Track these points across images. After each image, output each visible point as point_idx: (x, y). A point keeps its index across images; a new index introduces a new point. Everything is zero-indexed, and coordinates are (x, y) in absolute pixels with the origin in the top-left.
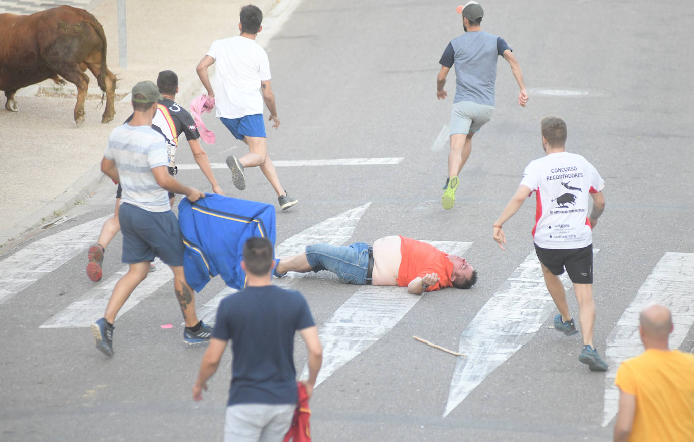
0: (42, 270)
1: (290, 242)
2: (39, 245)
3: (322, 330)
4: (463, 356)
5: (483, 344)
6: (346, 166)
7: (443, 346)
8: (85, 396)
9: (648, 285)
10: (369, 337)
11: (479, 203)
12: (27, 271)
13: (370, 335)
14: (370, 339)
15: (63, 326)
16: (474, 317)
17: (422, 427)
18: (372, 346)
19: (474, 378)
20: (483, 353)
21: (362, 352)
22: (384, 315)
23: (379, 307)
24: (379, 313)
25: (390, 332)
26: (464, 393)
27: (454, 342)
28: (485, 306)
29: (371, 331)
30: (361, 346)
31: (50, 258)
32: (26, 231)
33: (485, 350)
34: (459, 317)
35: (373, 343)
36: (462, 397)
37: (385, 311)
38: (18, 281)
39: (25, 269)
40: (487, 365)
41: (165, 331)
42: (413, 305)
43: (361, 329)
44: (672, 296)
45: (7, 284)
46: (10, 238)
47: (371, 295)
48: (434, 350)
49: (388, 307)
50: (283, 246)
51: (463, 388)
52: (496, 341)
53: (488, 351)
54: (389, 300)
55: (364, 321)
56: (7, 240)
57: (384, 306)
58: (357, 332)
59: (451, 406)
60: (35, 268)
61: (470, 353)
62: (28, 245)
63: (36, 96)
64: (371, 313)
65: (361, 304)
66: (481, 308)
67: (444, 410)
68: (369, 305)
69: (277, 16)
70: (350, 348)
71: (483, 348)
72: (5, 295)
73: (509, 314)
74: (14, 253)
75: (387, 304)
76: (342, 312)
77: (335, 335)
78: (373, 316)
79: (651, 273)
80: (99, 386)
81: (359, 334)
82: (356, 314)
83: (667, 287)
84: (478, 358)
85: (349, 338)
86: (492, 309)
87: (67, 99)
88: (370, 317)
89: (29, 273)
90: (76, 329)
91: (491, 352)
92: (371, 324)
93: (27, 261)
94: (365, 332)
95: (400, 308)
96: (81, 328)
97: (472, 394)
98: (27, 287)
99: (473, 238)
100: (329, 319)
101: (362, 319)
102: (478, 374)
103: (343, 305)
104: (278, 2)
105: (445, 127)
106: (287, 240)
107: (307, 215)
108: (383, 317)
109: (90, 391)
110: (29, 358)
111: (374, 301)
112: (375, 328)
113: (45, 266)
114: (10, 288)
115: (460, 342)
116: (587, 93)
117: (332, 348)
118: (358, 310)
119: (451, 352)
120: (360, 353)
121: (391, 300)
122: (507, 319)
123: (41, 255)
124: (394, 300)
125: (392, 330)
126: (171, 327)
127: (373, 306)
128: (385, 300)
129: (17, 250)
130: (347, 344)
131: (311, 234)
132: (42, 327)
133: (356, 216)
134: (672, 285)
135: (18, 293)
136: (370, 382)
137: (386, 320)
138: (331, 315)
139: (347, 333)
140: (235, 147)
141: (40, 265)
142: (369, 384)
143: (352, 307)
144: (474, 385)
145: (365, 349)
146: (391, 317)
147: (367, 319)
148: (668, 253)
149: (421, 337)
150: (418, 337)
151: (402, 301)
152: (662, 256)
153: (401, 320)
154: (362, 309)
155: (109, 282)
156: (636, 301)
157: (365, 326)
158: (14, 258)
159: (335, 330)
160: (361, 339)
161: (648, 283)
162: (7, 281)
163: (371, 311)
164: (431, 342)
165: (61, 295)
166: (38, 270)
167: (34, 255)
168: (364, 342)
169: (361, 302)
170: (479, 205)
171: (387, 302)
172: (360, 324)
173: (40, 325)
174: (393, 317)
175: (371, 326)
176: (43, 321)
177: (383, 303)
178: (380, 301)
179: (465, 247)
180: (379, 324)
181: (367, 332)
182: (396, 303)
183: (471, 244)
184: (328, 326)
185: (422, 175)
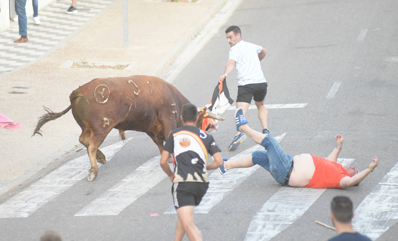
0: (75, 179)
2: (74, 163)
3: (255, 217)
5: (363, 226)
10: (286, 221)
11: (358, 133)
12: (66, 180)
13: (286, 220)
14: (287, 223)
15: (89, 215)
18: (288, 227)
20: (363, 232)
21: (281, 232)
22: (295, 207)
23: (292, 202)
24: (292, 206)
25: (300, 218)
28: (364, 201)
29: (287, 218)
30: (281, 228)
31: (80, 171)
32: (65, 154)
35: (289, 226)
37: (297, 204)
38: (61, 186)
39: (65, 178)
41: (153, 217)
42: (315, 201)
43: (281, 216)
45: (54, 188)
46: (56, 158)
47: (287, 194)
48: (329, 230)
49: (298, 202)
52: (371, 225)
53: (366, 231)
54: (298, 197)
55: (283, 211)
56: (54, 160)
57: (296, 201)
58: (278, 218)
60: (71, 177)
62: (67, 162)
63: (72, 67)
64: (287, 206)
65: (281, 200)
66: (361, 202)
68: (286, 200)
69: (225, 13)
70: (274, 229)
71: (363, 229)
72: (53, 195)
73: (380, 207)
74: (58, 168)
75: (297, 200)
76: (268, 205)
77: (263, 220)
78: (288, 208)
81: (280, 219)
82: (277, 206)
85: (273, 222)
86: (369, 203)
87: (91, 69)
88: (286, 208)
90: (97, 216)
91: (368, 231)
92: (288, 213)
93: (66, 173)
94: (284, 219)
95: (306, 202)
96: (100, 216)
98: (66, 190)
100: (259, 209)
101: (281, 210)
103: (269, 200)
104: (225, 4)
105: (335, 83)
106: (232, 158)
108: (295, 208)
110: (68, 236)
111: (289, 198)
112: (290, 215)
113: (77, 176)
114: (56, 191)
117: (262, 229)
118: (279, 204)
120: (280, 232)
121: (300, 197)
122: (379, 210)
123: (75, 169)
124: (302, 197)
125: (301, 217)
126: (157, 215)
127: (289, 201)
128: (297, 197)
129: (60, 166)
130: (272, 226)
132: (76, 215)
135: (61, 194)
137: (297, 211)
138: (261, 207)
139: (271, 219)
141: (74, 175)
143: (275, 201)
145: (284, 230)
146: (300, 208)
147: (285, 210)
149: (321, 222)
150: (319, 221)
151: (308, 197)
153: (307, 210)
154: (282, 203)
155: (118, 186)
157: (283, 214)
158: (58, 171)
159: (264, 217)
160: (281, 223)
162: (54, 186)
163: (288, 204)
164: (327, 224)
165: (87, 194)
166: (73, 179)
167: (70, 169)
168: (283, 225)
170: (358, 134)
171: (297, 198)
172: (280, 213)
173: (74, 214)
174: (302, 208)
175: (287, 214)
176: (76, 211)
177: (295, 199)
178: (293, 198)
179: (349, 162)
180: (293, 213)
181: (285, 218)
182: (304, 199)
183: (353, 160)
184: (259, 214)
185: (320, 115)
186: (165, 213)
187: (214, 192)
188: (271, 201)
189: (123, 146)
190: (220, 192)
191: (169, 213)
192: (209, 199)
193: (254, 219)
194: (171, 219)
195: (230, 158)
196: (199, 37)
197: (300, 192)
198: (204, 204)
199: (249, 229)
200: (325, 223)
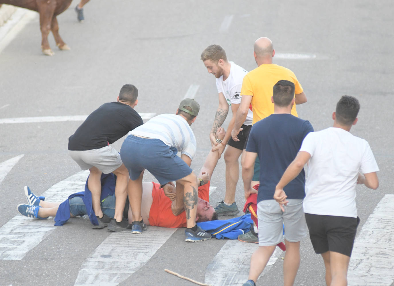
1: (56, 188)
3: (85, 265)
5: (226, 276)
7: (192, 278)
9: (370, 223)
10: (126, 270)
13: (126, 268)
14: (127, 272)
16: (218, 252)
18: (129, 278)
21: (120, 284)
22: (139, 251)
23: (134, 244)
24: (134, 249)
25: (144, 266)
27: (201, 274)
29: (128, 265)
30: (119, 279)
33: (228, 281)
34: (205, 253)
35: (129, 276)
37: (140, 247)
42: (164, 242)
43: (119, 263)
44: (391, 233)
48: (183, 281)
49: (143, 244)
50: (51, 191)
52: (237, 273)
53: (230, 282)
55: (122, 256)
57: (140, 243)
58: (115, 266)
61: (214, 283)
64: (127, 249)
65: (119, 241)
68: (126, 242)
70: (110, 280)
71: (226, 279)
73: (248, 249)
75: (141, 241)
76: (102, 249)
77: (96, 269)
78: (129, 252)
79: (372, 213)
82: (115, 250)
83: (387, 225)
85: (109, 272)
86: (234, 245)
88: (126, 253)
91: (233, 282)
92: (128, 259)
94: (123, 266)
95: (153, 245)
100: (91, 254)
101: (120, 255)
103: (104, 242)
105: (191, 87)
106: (54, 186)
107: (71, 164)
108: (139, 252)
111: (130, 238)
112: (131, 262)
115: (206, 274)
116: (314, 56)
117: (93, 280)
118: (117, 246)
119: (198, 283)
120: (118, 284)
121: (145, 238)
122: (247, 254)
124: (148, 238)
125: (146, 265)
127: (130, 243)
130: (107, 277)
131: (74, 181)
134: (391, 223)
137: (141, 255)
138: (93, 251)
139: (107, 267)
140: (7, 105)
143: (111, 244)
145: (123, 281)
146: (145, 253)
147: (124, 255)
148: (387, 195)
149: (172, 270)
150: (169, 270)
151: (155, 238)
152: (382, 198)
154: (120, 246)
156: (359, 237)
157: (122, 261)
159: (97, 264)
160: (119, 272)
161: (370, 222)
163: (128, 247)
164: (180, 273)
168: (121, 275)
169: (119, 240)
171: (142, 239)
172: (118, 259)
174: (147, 253)
175: (128, 261)
178: (135, 239)
180: (135, 258)
181: (125, 266)
182: (150, 241)
184: (90, 261)
187: (30, 231)
188: (107, 244)
190: (37, 232)
192: (24, 241)
193: (84, 267)
195: (52, 185)
196: (9, 23)
198: (16, 248)
199: (77, 281)
200: (177, 272)
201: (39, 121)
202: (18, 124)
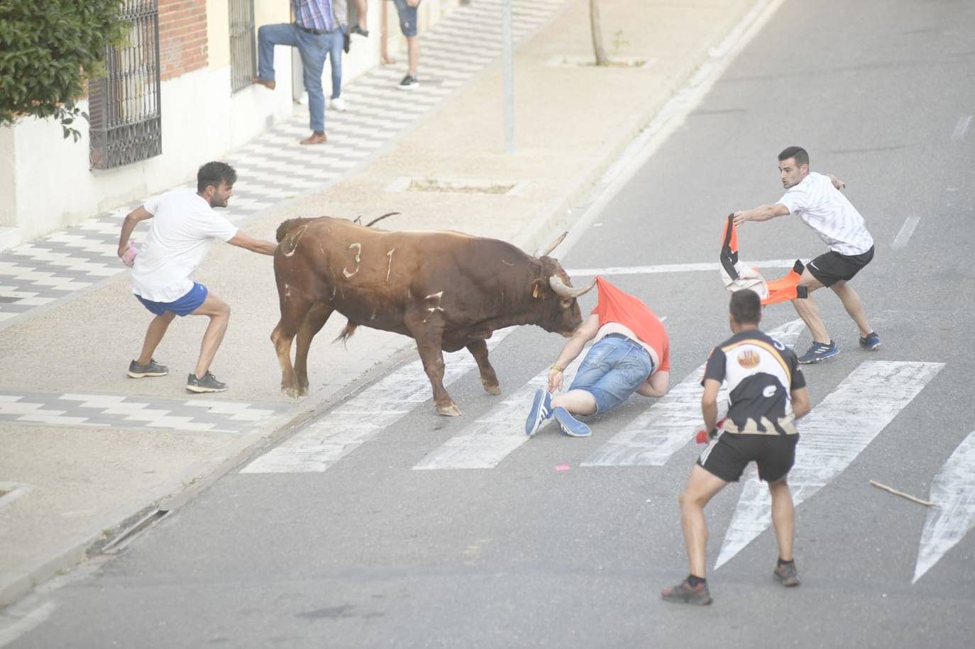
0: (414, 399)
2: (411, 370)
4: (935, 506)
5: (962, 491)
6: (782, 268)
7: (909, 494)
8: (467, 552)
10: (813, 481)
11: (954, 314)
12: (397, 401)
13: (814, 479)
14: (814, 485)
15: (440, 467)
16: (949, 458)
17: (884, 595)
18: (817, 493)
19: (951, 535)
20: (962, 503)
22: (832, 454)
23: (825, 444)
24: (825, 452)
25: (840, 476)
26: (938, 553)
27: (924, 489)
28: (964, 444)
29: (816, 474)
31: (423, 385)
32: (395, 353)
33: (965, 499)
34: (929, 458)
35: (818, 490)
36: (935, 559)
37: (835, 449)
38: (387, 412)
39: (394, 398)
40: (968, 517)
41: (560, 473)
42: (869, 442)
43: (803, 471)
45: (374, 417)
46: (377, 362)
47: (815, 429)
48: (897, 499)
49: (837, 445)
51: (936, 547)
53: (968, 501)
54: (837, 435)
55: (806, 461)
56: (373, 364)
57: (832, 443)
59: (921, 569)
60: (406, 397)
61: (945, 502)
62: (397, 369)
63: (408, 190)
64: (816, 452)
66: (957, 446)
67: (912, 575)
68: (812, 441)
69: (696, 86)
71: (962, 497)
72: (371, 430)
74: (382, 379)
75: (835, 441)
78: (818, 456)
80: (484, 541)
81: (801, 478)
84: (955, 510)
87: (443, 193)
88: (814, 457)
89: (398, 403)
90: (454, 470)
91: (972, 501)
92: (816, 466)
93: (396, 388)
94: (809, 476)
95: (852, 445)
96: (461, 470)
97: (949, 556)
98: (396, 420)
99: (946, 357)
101: (805, 459)
102: (956, 529)
104: (697, 69)
105: (908, 219)
108: (832, 456)
109: (471, 547)
110: (400, 506)
111: (819, 436)
112: (820, 470)
113: (418, 394)
114: (378, 422)
115: (931, 489)
119: (919, 501)
120: (802, 501)
121: (840, 436)
123: (412, 381)
124: (844, 436)
125: (843, 474)
126: (568, 468)
127: (819, 443)
128: (833, 435)
129: (385, 375)
132: (415, 468)
133: (794, 331)
135: (388, 427)
136: (817, 539)
137: (834, 461)
141: (412, 393)
142: (814, 541)
144: (950, 544)
145: (809, 497)
146: (841, 457)
147: (810, 459)
149: (881, 483)
150: (876, 482)
151: (856, 436)
153: (854, 460)
155: (493, 414)
157: (807, 468)
158: (381, 385)
160: (803, 485)
162: (374, 413)
163: (816, 448)
164: (893, 488)
165: (436, 429)
166: (409, 399)
167: (405, 381)
168: (807, 488)
170: (953, 316)
171: (835, 437)
172: (802, 465)
173: (412, 466)
175: (817, 468)
176: (416, 462)
177: (830, 439)
178: (827, 437)
179: (935, 369)
180: (826, 465)
181: (811, 475)
182: (848, 440)
183: (943, 364)
185: (878, 280)
186: (583, 464)
187: (676, 424)
189: (502, 338)
190: (686, 426)
191: (591, 465)
192: (667, 439)
194: (594, 475)
196: (647, 132)
197: (840, 427)
198: (656, 448)
199: (743, 495)
200: (889, 485)
201: (688, 270)
202: (658, 274)
